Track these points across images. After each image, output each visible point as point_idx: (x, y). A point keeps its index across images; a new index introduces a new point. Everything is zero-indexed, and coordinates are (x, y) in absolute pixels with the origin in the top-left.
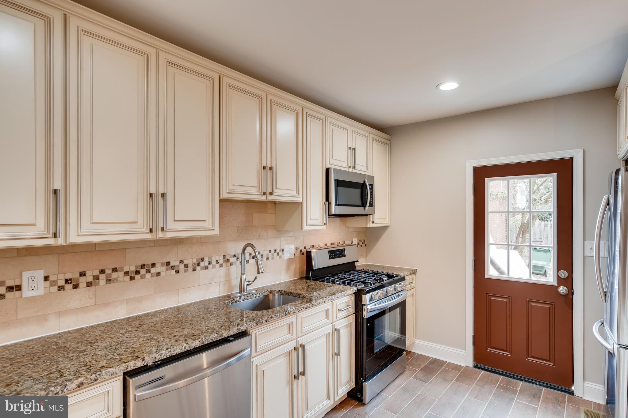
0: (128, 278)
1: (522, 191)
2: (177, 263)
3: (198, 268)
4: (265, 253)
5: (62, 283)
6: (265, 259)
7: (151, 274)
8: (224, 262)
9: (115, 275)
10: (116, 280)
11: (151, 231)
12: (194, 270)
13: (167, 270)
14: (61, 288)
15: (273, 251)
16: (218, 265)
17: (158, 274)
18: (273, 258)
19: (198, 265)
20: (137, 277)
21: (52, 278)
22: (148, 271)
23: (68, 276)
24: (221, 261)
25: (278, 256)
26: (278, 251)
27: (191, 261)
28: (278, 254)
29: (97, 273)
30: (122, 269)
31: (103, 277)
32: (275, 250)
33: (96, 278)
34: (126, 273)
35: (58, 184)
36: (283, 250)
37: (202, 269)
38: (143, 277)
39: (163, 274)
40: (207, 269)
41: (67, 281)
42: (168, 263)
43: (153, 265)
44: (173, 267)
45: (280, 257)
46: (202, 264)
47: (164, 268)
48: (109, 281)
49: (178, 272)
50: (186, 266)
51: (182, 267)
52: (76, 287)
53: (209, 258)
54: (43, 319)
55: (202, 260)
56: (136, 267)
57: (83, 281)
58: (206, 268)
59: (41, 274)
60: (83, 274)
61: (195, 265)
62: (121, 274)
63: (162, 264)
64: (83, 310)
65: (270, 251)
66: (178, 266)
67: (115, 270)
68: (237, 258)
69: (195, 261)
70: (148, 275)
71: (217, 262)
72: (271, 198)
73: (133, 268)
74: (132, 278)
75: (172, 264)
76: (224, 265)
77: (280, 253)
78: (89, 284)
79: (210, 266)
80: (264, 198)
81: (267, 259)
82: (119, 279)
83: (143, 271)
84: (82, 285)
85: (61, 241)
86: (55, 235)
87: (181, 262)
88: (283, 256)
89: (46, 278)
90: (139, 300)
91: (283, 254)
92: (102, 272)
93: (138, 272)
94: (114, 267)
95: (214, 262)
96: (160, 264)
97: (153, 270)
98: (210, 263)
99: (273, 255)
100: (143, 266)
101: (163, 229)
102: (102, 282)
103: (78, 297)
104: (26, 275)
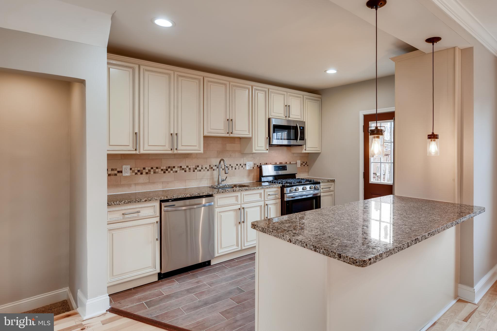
0: (162, 172)
1: (387, 130)
2: (185, 167)
3: (196, 171)
4: (234, 165)
5: (136, 171)
6: (234, 169)
7: (173, 171)
8: (209, 169)
9: (157, 170)
10: (158, 172)
11: (171, 149)
12: (194, 171)
13: (180, 170)
14: (136, 174)
15: (239, 165)
16: (206, 170)
17: (176, 172)
18: (239, 169)
19: (196, 169)
20: (167, 172)
21: (133, 169)
22: (171, 170)
23: (139, 169)
24: (208, 168)
25: (242, 168)
26: (242, 165)
27: (192, 167)
28: (242, 167)
29: (150, 168)
30: (160, 168)
31: (152, 170)
32: (240, 165)
33: (150, 171)
34: (162, 170)
35: (137, 131)
36: (245, 165)
37: (198, 171)
38: (169, 172)
39: (178, 172)
40: (201, 171)
41: (138, 171)
42: (181, 167)
43: (174, 167)
44: (183, 169)
45: (244, 168)
46: (198, 168)
47: (179, 169)
48: (155, 172)
49: (186, 172)
50: (190, 169)
51: (187, 169)
52: (142, 174)
53: (201, 166)
54: (129, 185)
55: (198, 166)
56: (166, 167)
58: (200, 171)
59: (129, 167)
60: (144, 169)
61: (194, 169)
62: (160, 170)
63: (178, 167)
64: (144, 184)
65: (237, 165)
66: (186, 168)
67: (157, 168)
68: (217, 167)
69: (194, 167)
70: (172, 172)
71: (206, 168)
72: (232, 135)
73: (165, 168)
74: (164, 172)
75: (183, 167)
76: (210, 170)
77: (244, 166)
78: (147, 173)
79: (202, 170)
80: (228, 135)
81: (235, 169)
82: (159, 172)
83: (169, 170)
84: (144, 173)
85: (137, 152)
86: (135, 150)
87: (187, 167)
88: (245, 168)
89: (131, 169)
90: (168, 183)
91: (246, 167)
92: (152, 168)
93: (167, 170)
94: (157, 167)
95: (204, 168)
96: (177, 167)
97: (174, 170)
98: (202, 168)
99: (239, 167)
100: (169, 167)
101: (176, 149)
102: (152, 173)
103: (142, 178)
104: (124, 167)
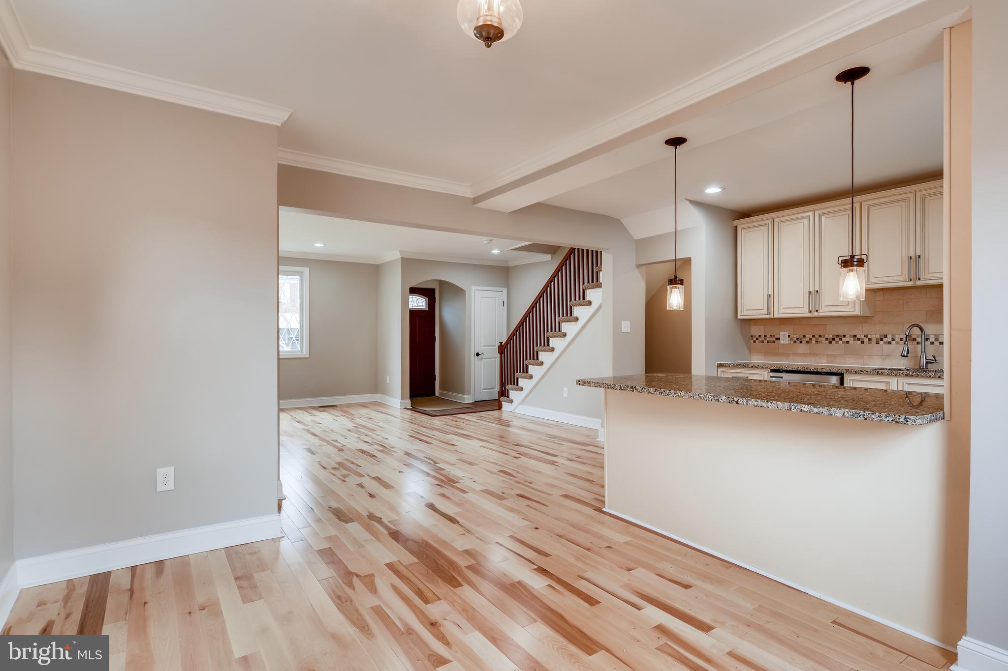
0: (828, 342)
2: (863, 336)
3: (881, 342)
5: (795, 339)
7: (843, 341)
9: (820, 339)
10: (821, 342)
11: (810, 312)
12: (878, 343)
13: (854, 340)
14: (795, 342)
17: (848, 342)
19: (882, 340)
20: (833, 342)
21: (791, 336)
22: (841, 339)
23: (798, 336)
27: (875, 336)
29: (811, 337)
30: (824, 337)
31: (814, 339)
33: (811, 339)
34: (827, 339)
35: (771, 293)
37: (885, 343)
38: (837, 342)
39: (851, 342)
40: (891, 344)
41: (797, 339)
42: (855, 336)
43: (844, 336)
44: (859, 339)
46: (885, 339)
47: (852, 339)
48: (817, 342)
49: (863, 343)
50: (870, 339)
51: (866, 339)
52: (801, 342)
53: (892, 336)
54: (788, 355)
55: (886, 336)
56: (833, 336)
57: (804, 340)
58: (889, 343)
59: (787, 334)
60: (804, 336)
61: (878, 339)
62: (824, 339)
63: (851, 336)
64: (803, 355)
66: (863, 338)
67: (820, 336)
69: (878, 336)
70: (841, 342)
72: (919, 283)
73: (830, 336)
74: (830, 342)
75: (858, 337)
78: (807, 342)
79: (893, 342)
80: (911, 284)
82: (823, 341)
83: (837, 339)
84: (804, 342)
85: (771, 316)
86: (769, 314)
87: (866, 336)
89: (789, 336)
90: (835, 356)
92: (814, 336)
93: (834, 339)
94: (820, 334)
95: (898, 339)
96: (849, 335)
97: (844, 339)
98: (893, 340)
100: (837, 336)
101: (817, 311)
102: (814, 341)
103: (802, 348)
104: (782, 333)
